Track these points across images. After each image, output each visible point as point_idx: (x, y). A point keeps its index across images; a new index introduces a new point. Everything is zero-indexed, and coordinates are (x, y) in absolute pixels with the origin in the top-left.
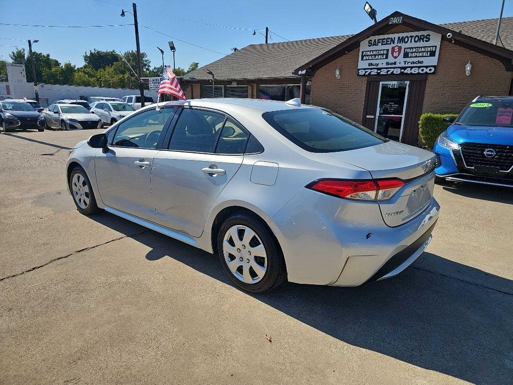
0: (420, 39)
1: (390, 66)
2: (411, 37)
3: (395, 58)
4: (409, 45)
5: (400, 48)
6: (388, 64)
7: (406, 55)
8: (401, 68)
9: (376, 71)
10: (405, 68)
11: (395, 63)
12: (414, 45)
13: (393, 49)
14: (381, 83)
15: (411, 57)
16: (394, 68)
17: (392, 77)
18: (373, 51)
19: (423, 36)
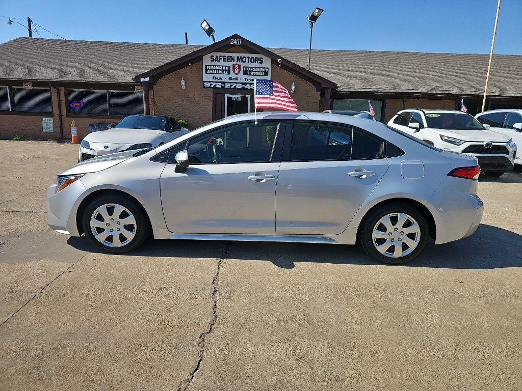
0: (256, 60)
1: (232, 81)
2: (248, 58)
3: (237, 74)
4: (246, 64)
5: (240, 66)
6: (230, 79)
7: (245, 73)
8: (243, 84)
9: (220, 84)
10: (246, 84)
11: (237, 79)
12: (250, 64)
13: (234, 66)
14: (226, 96)
15: (249, 75)
16: (237, 83)
17: (235, 91)
18: (216, 66)
19: (258, 58)
